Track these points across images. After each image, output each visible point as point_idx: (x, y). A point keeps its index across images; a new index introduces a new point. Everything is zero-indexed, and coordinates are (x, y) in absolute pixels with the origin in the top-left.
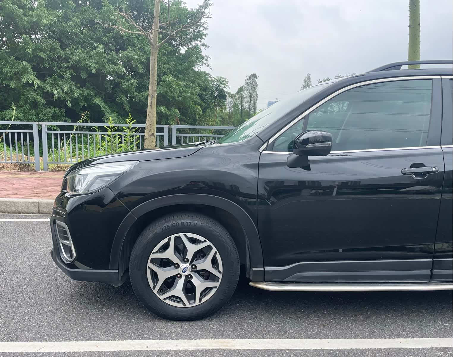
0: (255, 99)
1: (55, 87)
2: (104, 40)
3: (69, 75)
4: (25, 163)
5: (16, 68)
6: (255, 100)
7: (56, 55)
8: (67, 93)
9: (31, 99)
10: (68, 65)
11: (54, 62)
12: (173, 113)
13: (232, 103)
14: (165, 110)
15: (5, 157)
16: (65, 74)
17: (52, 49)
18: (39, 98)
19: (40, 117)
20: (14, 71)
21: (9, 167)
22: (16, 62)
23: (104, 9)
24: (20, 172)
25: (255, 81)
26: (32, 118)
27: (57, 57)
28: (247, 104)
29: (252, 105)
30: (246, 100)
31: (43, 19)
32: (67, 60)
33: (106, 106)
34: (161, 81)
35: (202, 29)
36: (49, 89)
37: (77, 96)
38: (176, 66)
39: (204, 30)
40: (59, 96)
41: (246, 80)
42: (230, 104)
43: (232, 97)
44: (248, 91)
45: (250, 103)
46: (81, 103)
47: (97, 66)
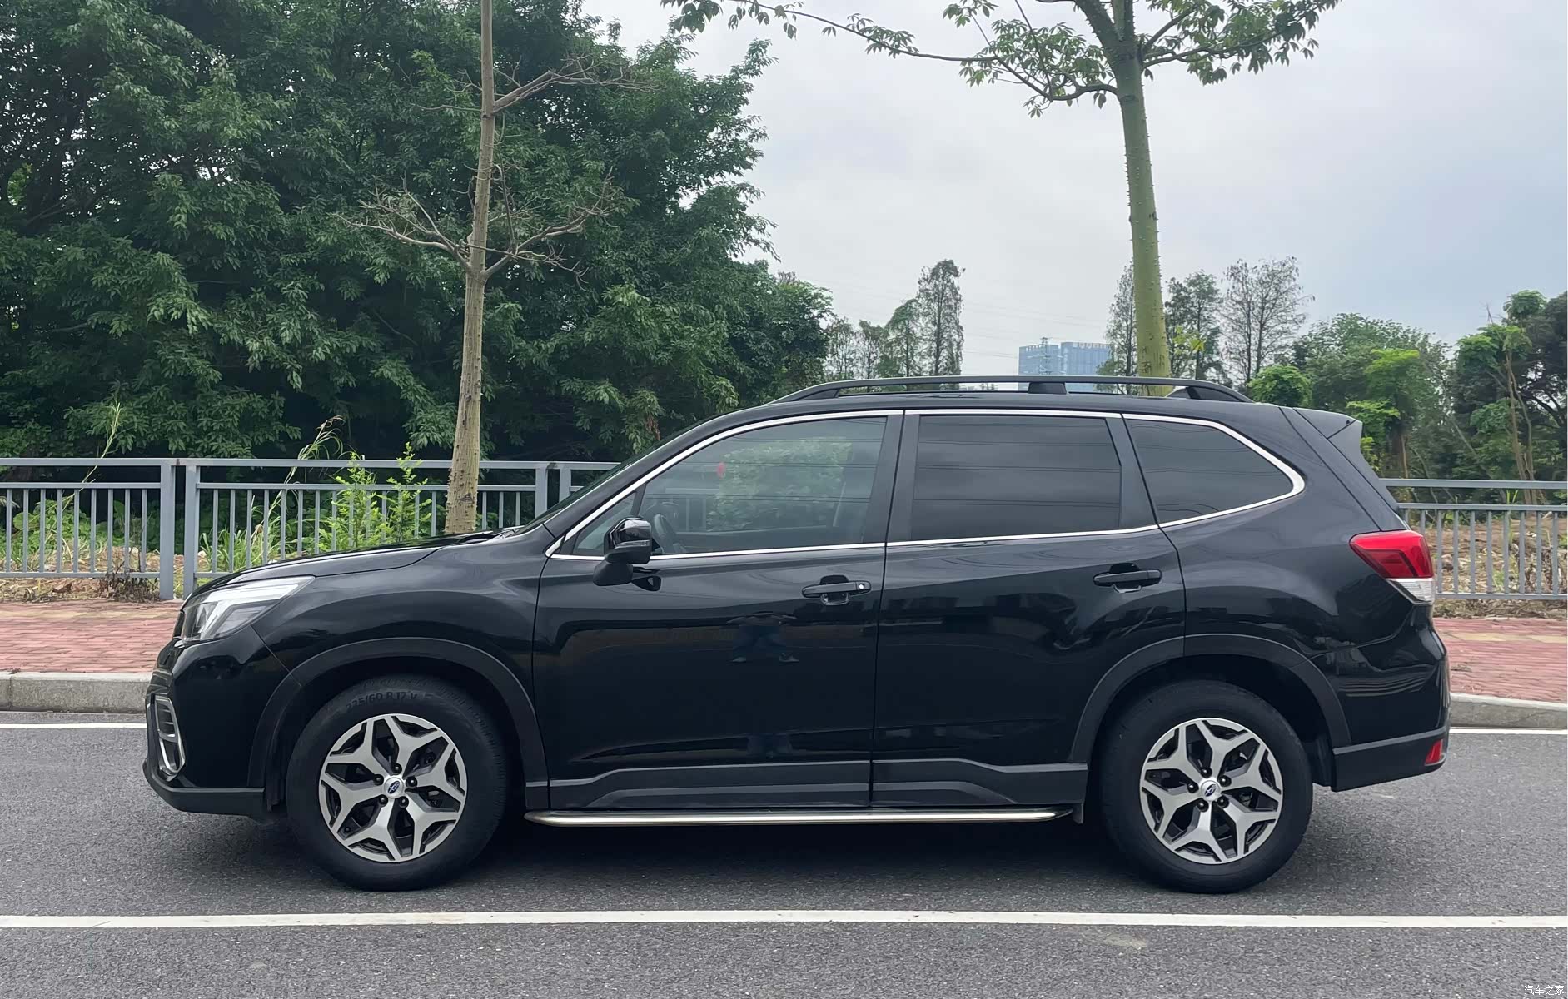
0: (955, 343)
1: (257, 327)
2: (420, 181)
3: (301, 291)
4: (131, 577)
5: (134, 273)
6: (955, 347)
7: (265, 230)
8: (292, 348)
9: (175, 369)
10: (301, 259)
11: (258, 251)
12: (639, 405)
13: (875, 358)
14: (610, 396)
15: (75, 559)
16: (289, 289)
17: (255, 211)
18: (200, 365)
19: (200, 425)
20: (126, 282)
21: (84, 589)
22: (136, 256)
23: (424, 87)
24: (113, 604)
25: (953, 283)
26: (175, 429)
27: (266, 234)
28: (926, 362)
29: (943, 364)
30: (923, 347)
31: (227, 125)
32: (299, 242)
33: (419, 386)
34: (602, 302)
35: (743, 136)
36: (235, 335)
37: (323, 357)
38: (655, 252)
39: (751, 138)
40: (265, 358)
41: (919, 283)
42: (869, 360)
43: (875, 338)
44: (928, 318)
45: (937, 356)
46: (336, 378)
47: (391, 262)
